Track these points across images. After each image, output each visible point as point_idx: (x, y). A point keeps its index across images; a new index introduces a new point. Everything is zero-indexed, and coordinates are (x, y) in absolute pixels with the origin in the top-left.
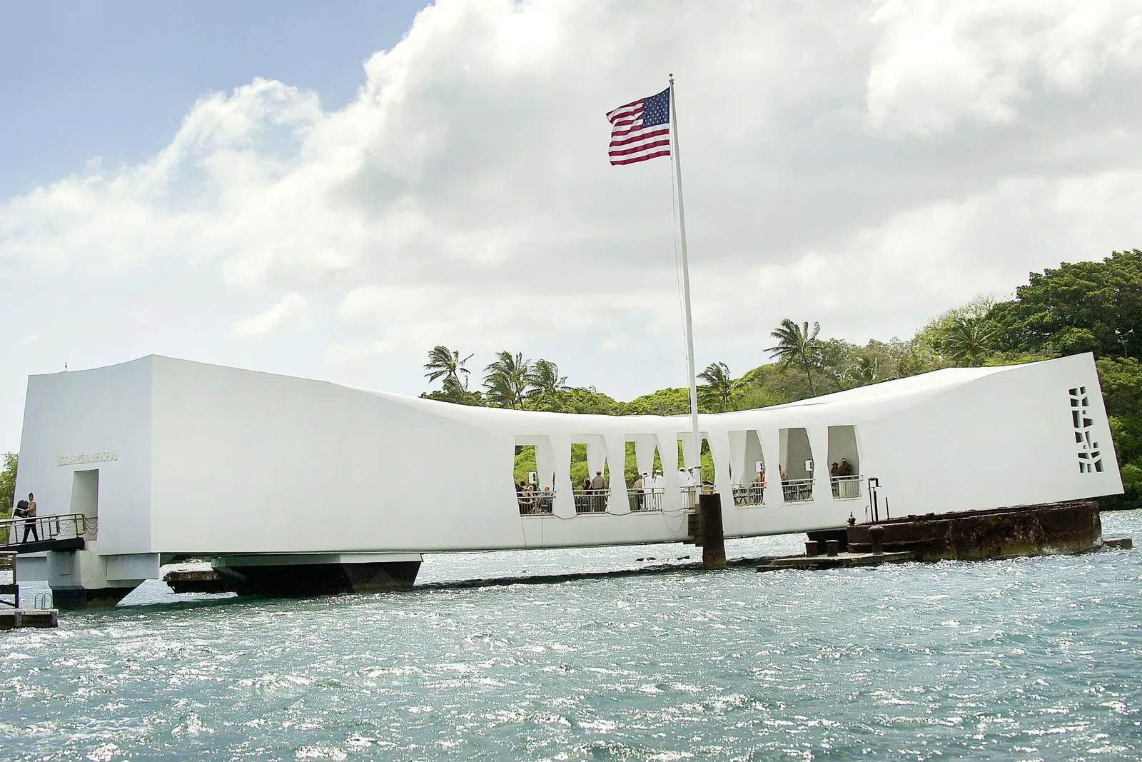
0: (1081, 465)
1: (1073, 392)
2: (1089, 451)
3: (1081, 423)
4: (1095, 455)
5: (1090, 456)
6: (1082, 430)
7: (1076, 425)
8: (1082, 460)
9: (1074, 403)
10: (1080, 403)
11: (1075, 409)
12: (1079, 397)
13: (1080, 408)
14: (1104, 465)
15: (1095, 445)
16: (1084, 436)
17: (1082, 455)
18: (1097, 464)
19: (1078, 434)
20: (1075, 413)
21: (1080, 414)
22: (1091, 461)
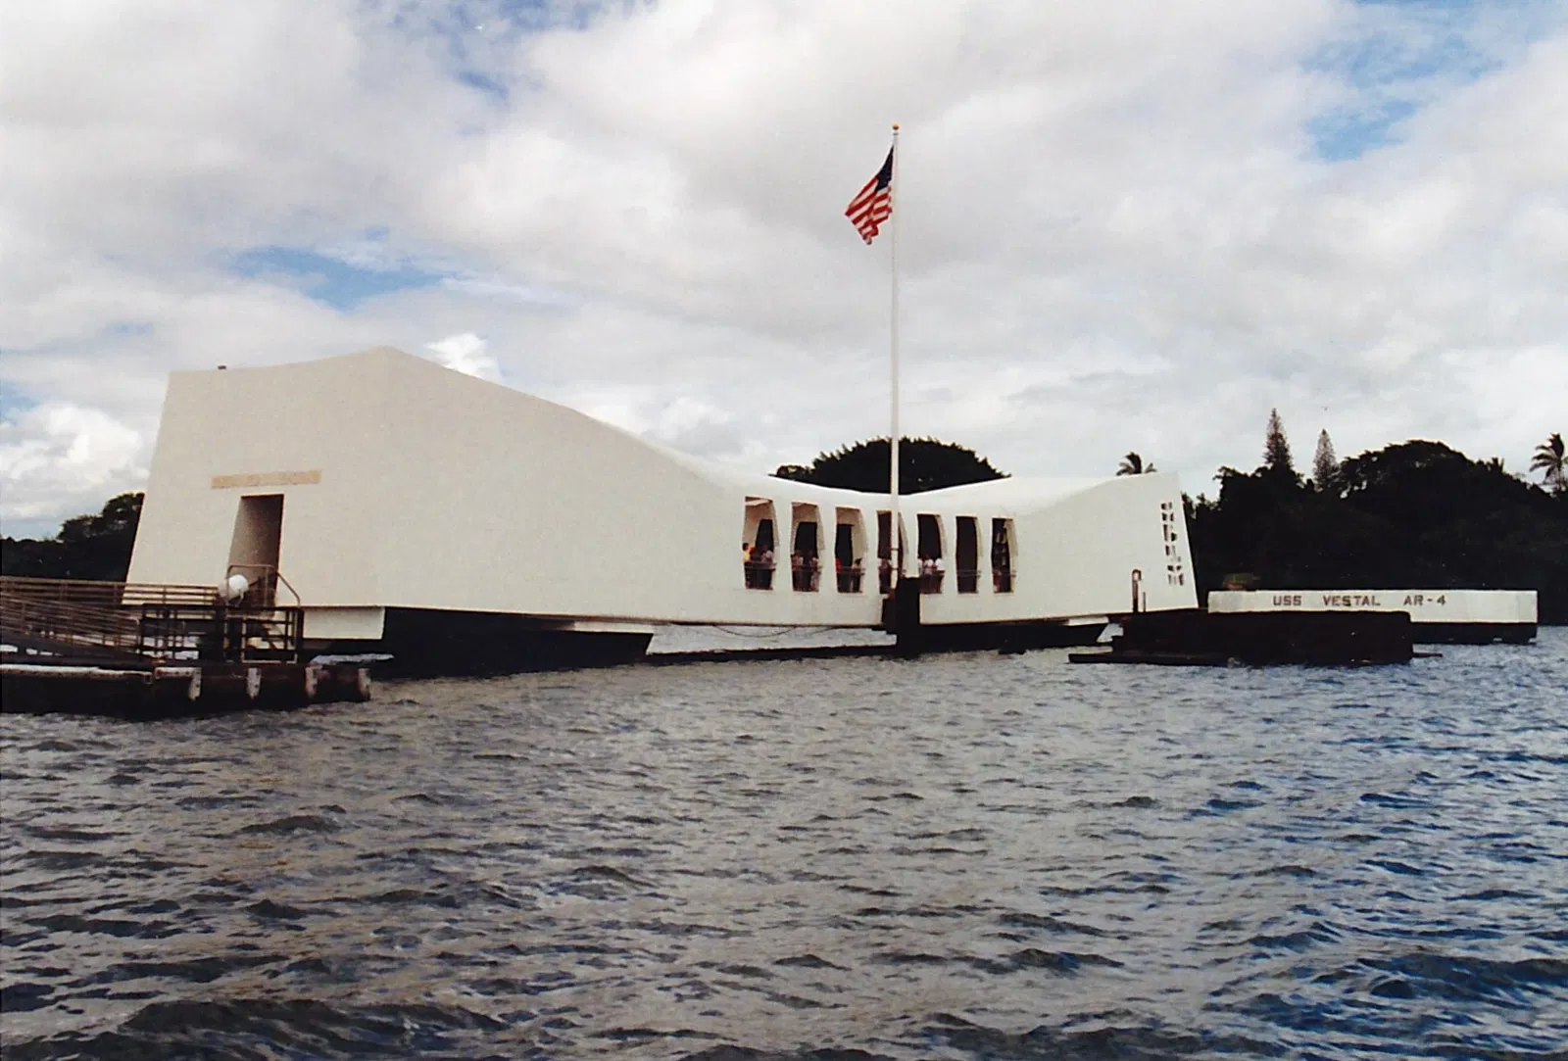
0: (1170, 577)
1: (1163, 506)
2: (1175, 565)
3: (1169, 536)
4: (1179, 568)
5: (1176, 569)
6: (1170, 543)
7: (1166, 539)
8: (1170, 572)
9: (1164, 517)
10: (1168, 518)
11: (1165, 523)
12: (1168, 512)
13: (1168, 521)
14: (1185, 578)
15: (1179, 559)
16: (1171, 549)
17: (1170, 568)
18: (1181, 577)
19: (1167, 548)
20: (1165, 527)
21: (1169, 528)
22: (1176, 574)
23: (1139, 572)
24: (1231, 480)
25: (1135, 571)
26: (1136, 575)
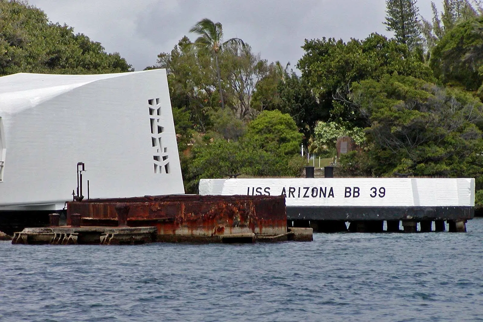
0: (155, 166)
1: (150, 102)
2: (161, 154)
3: (156, 129)
4: (165, 158)
5: (162, 159)
6: (156, 135)
7: (152, 131)
8: (156, 162)
9: (151, 111)
10: (155, 112)
11: (151, 117)
12: (155, 107)
13: (155, 116)
14: (171, 167)
15: (166, 150)
16: (157, 140)
17: (156, 158)
18: (166, 167)
19: (153, 140)
20: (152, 120)
21: (156, 121)
22: (162, 163)
23: (83, 165)
24: (341, 42)
25: (79, 164)
26: (81, 167)
